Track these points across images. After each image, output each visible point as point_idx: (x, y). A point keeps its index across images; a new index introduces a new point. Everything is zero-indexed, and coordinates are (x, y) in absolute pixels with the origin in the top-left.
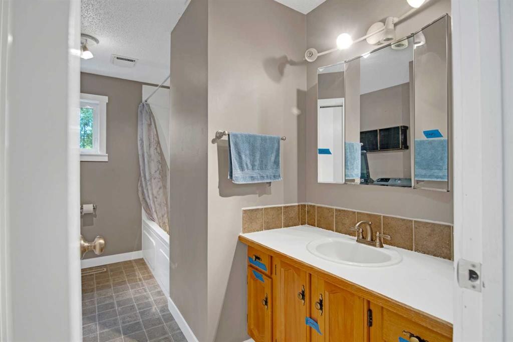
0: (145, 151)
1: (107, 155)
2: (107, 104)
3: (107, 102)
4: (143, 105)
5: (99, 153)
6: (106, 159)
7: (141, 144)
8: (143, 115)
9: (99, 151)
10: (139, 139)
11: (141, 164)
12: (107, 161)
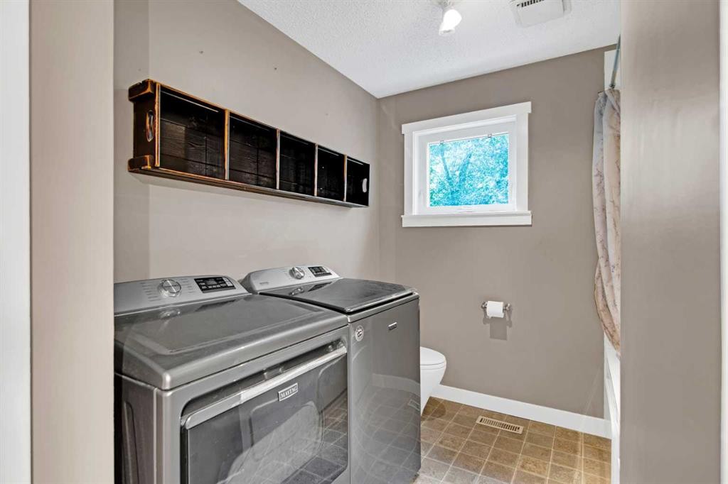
0: (608, 197)
1: (530, 212)
2: (530, 115)
3: (530, 112)
4: (606, 97)
5: (516, 210)
6: (528, 221)
7: (598, 185)
8: (604, 118)
9: (516, 207)
10: (595, 172)
11: (598, 227)
12: (530, 223)
